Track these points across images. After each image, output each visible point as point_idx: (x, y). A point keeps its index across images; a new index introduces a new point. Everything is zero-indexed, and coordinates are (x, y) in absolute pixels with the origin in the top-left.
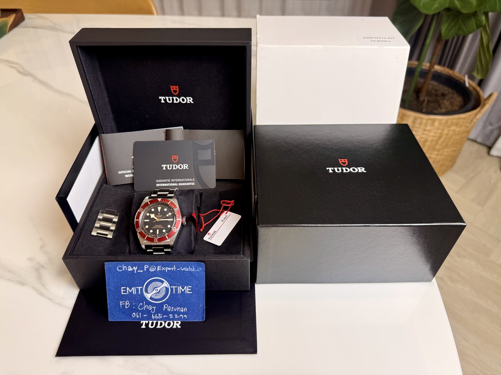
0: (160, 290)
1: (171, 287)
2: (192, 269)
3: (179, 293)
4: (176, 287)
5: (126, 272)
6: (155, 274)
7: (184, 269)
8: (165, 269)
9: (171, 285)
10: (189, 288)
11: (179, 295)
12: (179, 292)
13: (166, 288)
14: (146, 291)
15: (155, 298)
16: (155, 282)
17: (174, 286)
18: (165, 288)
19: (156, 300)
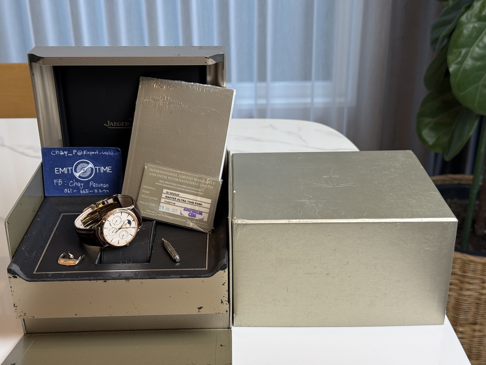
1: (96, 167)
2: (111, 153)
4: (99, 167)
5: (59, 155)
6: (82, 157)
7: (105, 153)
8: (90, 153)
10: (110, 168)
11: (102, 174)
12: (102, 171)
13: (91, 168)
15: (83, 176)
16: (82, 163)
18: (90, 168)
19: (84, 178)
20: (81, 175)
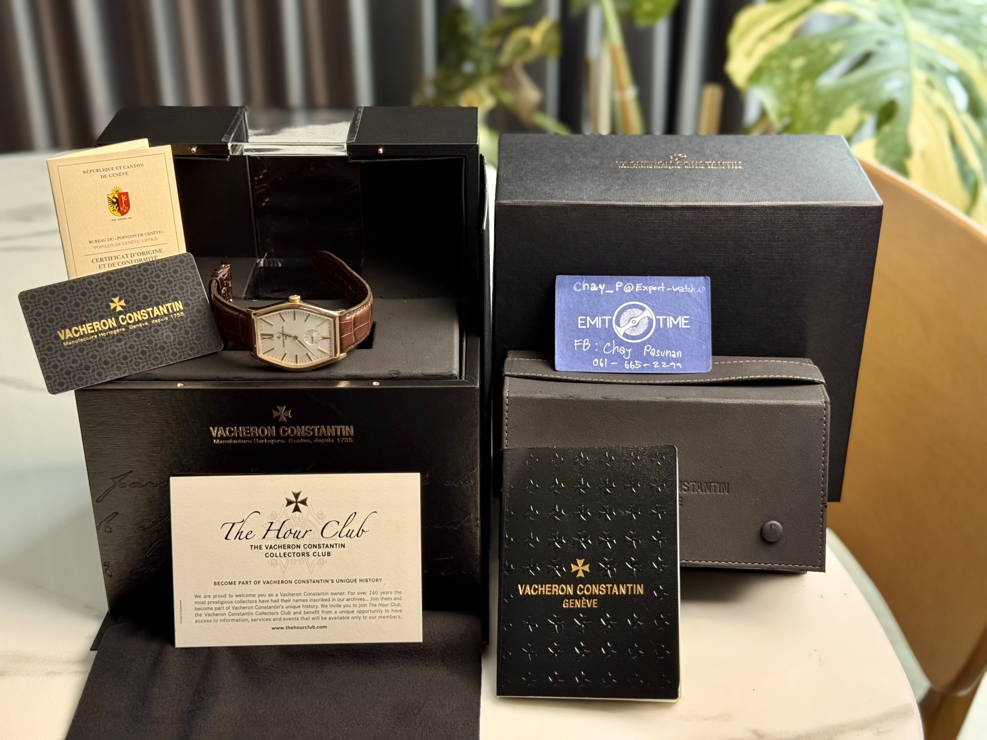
0: (639, 322)
1: (657, 317)
2: (689, 289)
3: (668, 327)
4: (665, 317)
5: (589, 293)
6: (634, 296)
7: (678, 289)
8: (648, 288)
9: (656, 314)
10: (685, 319)
11: (669, 331)
12: (670, 325)
13: (649, 318)
14: (618, 324)
15: (631, 334)
16: (631, 308)
17: (662, 316)
18: (646, 318)
19: (633, 338)
20: (628, 333)
